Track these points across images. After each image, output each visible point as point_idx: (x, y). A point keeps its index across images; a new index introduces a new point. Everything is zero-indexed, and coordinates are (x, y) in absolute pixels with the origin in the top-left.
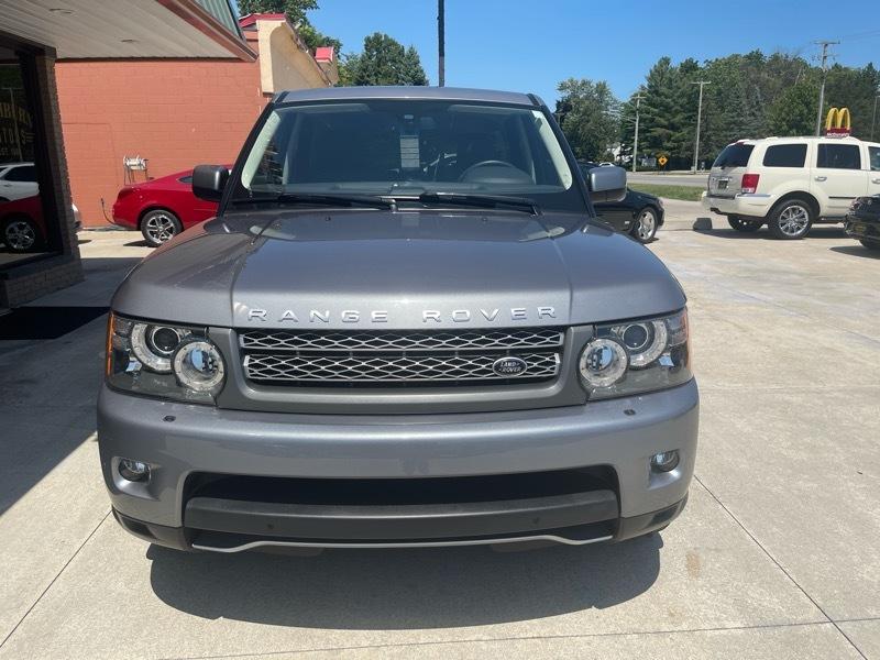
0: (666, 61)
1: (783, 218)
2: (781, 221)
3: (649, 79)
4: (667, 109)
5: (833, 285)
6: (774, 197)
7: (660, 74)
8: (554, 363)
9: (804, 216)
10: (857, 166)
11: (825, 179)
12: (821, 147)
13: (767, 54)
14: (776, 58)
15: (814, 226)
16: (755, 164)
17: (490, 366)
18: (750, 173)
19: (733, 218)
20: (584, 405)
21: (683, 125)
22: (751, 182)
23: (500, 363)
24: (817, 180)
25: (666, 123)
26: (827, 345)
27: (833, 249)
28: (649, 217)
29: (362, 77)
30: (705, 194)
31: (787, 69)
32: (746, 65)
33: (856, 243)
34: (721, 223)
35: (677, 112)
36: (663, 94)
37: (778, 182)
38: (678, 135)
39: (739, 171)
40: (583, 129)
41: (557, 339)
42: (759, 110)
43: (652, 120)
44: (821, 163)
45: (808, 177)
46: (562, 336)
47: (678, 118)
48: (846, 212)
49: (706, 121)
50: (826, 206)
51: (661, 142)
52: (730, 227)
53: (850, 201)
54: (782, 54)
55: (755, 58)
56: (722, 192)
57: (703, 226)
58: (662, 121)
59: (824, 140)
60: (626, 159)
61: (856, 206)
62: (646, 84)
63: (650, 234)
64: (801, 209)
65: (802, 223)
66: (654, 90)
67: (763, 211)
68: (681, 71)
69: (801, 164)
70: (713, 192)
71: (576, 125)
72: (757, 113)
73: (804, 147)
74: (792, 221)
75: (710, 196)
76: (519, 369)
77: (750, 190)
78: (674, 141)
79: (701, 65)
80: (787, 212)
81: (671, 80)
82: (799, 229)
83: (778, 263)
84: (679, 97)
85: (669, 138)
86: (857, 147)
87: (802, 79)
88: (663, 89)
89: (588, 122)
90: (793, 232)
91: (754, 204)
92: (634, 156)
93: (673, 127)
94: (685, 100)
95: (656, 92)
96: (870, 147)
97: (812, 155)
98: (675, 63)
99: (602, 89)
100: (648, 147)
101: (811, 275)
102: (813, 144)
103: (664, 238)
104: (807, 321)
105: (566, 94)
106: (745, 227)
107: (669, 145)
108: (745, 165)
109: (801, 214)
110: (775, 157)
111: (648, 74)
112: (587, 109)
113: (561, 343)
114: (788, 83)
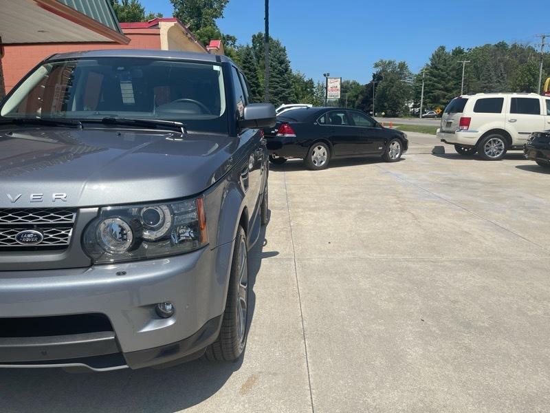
0: (443, 48)
1: (487, 146)
2: (485, 148)
3: (431, 60)
4: (443, 78)
5: (500, 190)
6: (481, 132)
7: (439, 56)
8: (67, 236)
9: (501, 145)
10: (538, 112)
11: (516, 120)
12: (513, 100)
13: (510, 44)
14: (514, 46)
15: (508, 152)
16: (468, 111)
17: (14, 237)
18: (465, 116)
19: (458, 146)
20: (89, 267)
21: (453, 89)
22: (465, 122)
23: (21, 234)
24: (510, 121)
25: (442, 87)
26: (465, 230)
27: (518, 167)
28: (395, 146)
29: (247, 59)
30: (438, 130)
31: (521, 54)
32: (495, 51)
33: (534, 163)
34: (450, 149)
35: (449, 80)
36: (440, 69)
37: (483, 123)
38: (450, 94)
39: (458, 116)
40: (389, 91)
41: (71, 217)
42: (503, 79)
43: (433, 86)
44: (513, 110)
45: (503, 120)
46: (75, 215)
47: (450, 84)
48: (526, 142)
49: (468, 85)
50: (516, 139)
51: (439, 99)
52: (456, 152)
53: (528, 135)
54: (519, 44)
55: (501, 46)
56: (448, 130)
57: (439, 152)
58: (440, 86)
59: (515, 95)
60: (417, 110)
61: (532, 138)
62: (429, 63)
63: (397, 156)
64: (499, 140)
65: (501, 150)
66: (434, 67)
67: (474, 142)
68: (453, 54)
69: (499, 111)
70: (444, 129)
71: (385, 89)
72: (501, 81)
73: (502, 99)
74: (493, 148)
75: (442, 131)
76: (36, 239)
77: (465, 128)
78: (447, 99)
79: (465, 51)
80: (490, 142)
81: (445, 60)
82: (498, 153)
83: (474, 175)
84: (451, 71)
85: (444, 97)
86: (538, 100)
87: (531, 60)
88: (441, 66)
89: (393, 86)
90: (494, 155)
91: (468, 137)
92: (421, 108)
93: (447, 90)
94: (455, 72)
95: (436, 68)
96: (547, 100)
97: (507, 105)
98: (449, 50)
99: (403, 66)
100: (429, 103)
101: (489, 183)
102: (507, 98)
103: (409, 158)
104: (465, 213)
105: (379, 69)
106: (466, 152)
107: (444, 101)
108: (462, 112)
109: (499, 144)
110: (481, 107)
111: (431, 57)
112: (392, 79)
113: (73, 220)
114: (522, 62)
